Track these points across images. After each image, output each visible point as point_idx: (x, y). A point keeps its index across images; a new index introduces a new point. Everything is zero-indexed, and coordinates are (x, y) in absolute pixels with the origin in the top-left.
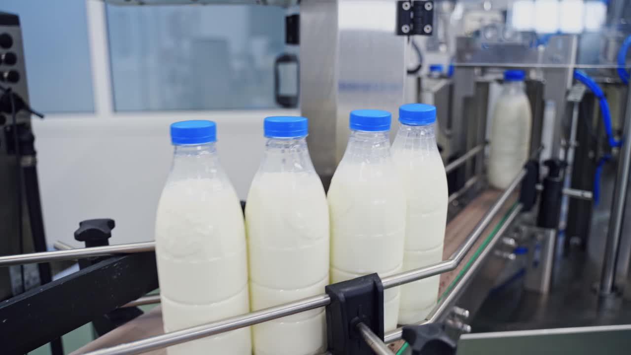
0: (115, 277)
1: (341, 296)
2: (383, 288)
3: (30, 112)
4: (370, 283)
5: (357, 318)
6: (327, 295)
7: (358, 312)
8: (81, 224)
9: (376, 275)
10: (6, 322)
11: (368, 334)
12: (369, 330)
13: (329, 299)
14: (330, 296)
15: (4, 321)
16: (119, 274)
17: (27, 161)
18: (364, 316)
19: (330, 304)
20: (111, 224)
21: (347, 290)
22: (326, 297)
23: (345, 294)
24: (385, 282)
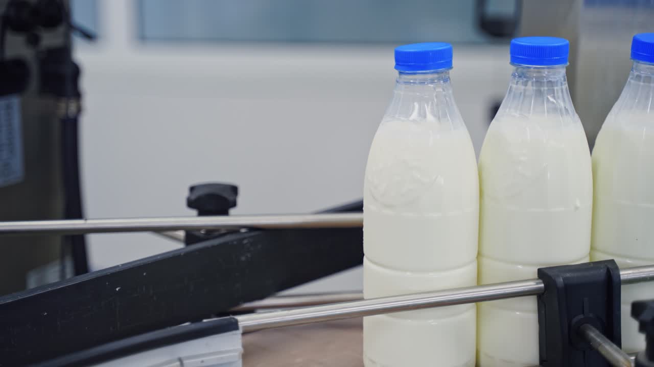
0: (243, 258)
1: (560, 281)
2: (620, 283)
3: (72, 28)
4: (603, 271)
5: (581, 316)
6: (541, 281)
7: (583, 311)
8: (192, 189)
9: (612, 261)
10: (119, 290)
11: (594, 335)
12: (598, 332)
13: (542, 285)
14: (544, 282)
15: (117, 289)
16: (249, 255)
17: (68, 107)
18: (591, 315)
19: (543, 294)
20: (234, 190)
21: (568, 275)
22: (537, 284)
23: (564, 279)
24: (624, 274)
